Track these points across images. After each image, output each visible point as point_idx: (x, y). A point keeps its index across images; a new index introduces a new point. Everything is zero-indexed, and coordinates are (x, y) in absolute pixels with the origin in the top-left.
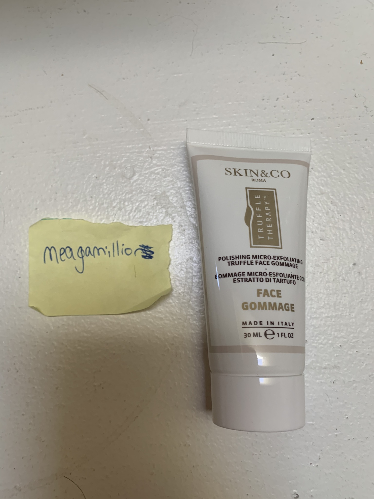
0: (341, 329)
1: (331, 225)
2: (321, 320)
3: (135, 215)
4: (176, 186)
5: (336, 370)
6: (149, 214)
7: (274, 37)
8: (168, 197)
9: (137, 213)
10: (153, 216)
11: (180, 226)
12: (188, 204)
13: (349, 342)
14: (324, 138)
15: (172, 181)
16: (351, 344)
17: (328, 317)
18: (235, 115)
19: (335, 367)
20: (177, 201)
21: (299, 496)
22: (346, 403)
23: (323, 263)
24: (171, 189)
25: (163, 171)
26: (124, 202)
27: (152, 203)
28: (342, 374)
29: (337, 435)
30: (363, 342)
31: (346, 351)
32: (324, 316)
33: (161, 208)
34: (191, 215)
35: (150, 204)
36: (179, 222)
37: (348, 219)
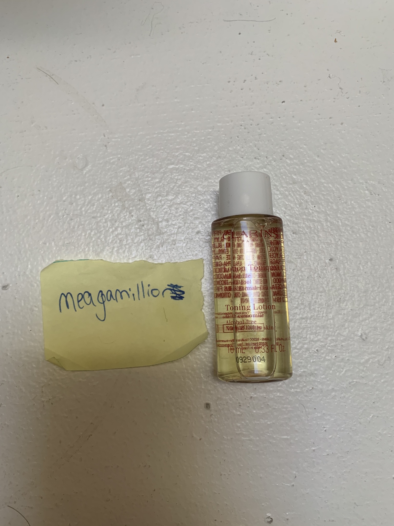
0: (318, 332)
1: (304, 217)
2: (295, 322)
3: (88, 209)
4: (133, 176)
5: (312, 378)
6: (103, 208)
7: (241, 15)
8: (125, 189)
9: (90, 207)
10: (108, 210)
11: (139, 221)
12: (148, 196)
13: (326, 346)
14: (296, 122)
15: (129, 171)
16: (329, 348)
17: (302, 318)
18: (198, 98)
20: (135, 193)
21: (273, 520)
22: (324, 414)
23: (296, 258)
24: (128, 180)
25: (119, 160)
26: (76, 195)
27: (107, 196)
28: (319, 382)
29: (314, 450)
30: (342, 346)
31: (323, 356)
33: (117, 202)
34: (150, 209)
35: (104, 197)
36: (137, 217)
37: (324, 210)
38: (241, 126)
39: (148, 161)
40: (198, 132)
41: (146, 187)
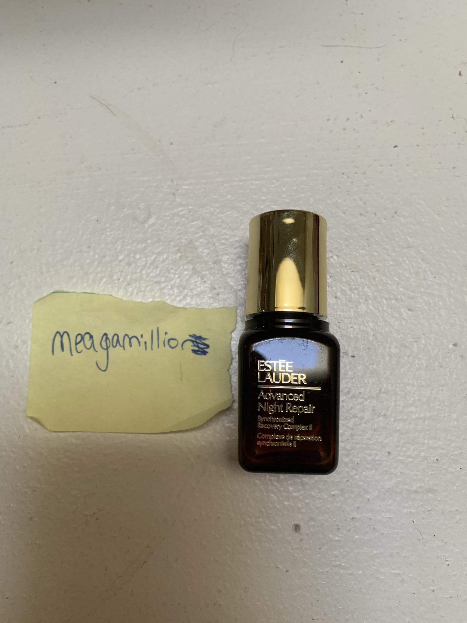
0: (438, 436)
1: (422, 290)
2: (410, 423)
3: (150, 273)
4: (208, 233)
5: (431, 495)
6: (169, 272)
7: (343, 39)
8: (197, 249)
9: (152, 270)
10: (175, 274)
11: (213, 289)
12: (224, 258)
13: (449, 454)
14: (411, 172)
15: (202, 226)
16: (452, 457)
17: (419, 419)
18: (289, 139)
19: (430, 490)
20: (208, 254)
22: (446, 543)
23: (412, 342)
24: (201, 237)
25: (190, 212)
26: (135, 254)
27: (174, 257)
28: (440, 500)
29: (433, 591)
31: (444, 467)
32: (414, 417)
33: (186, 264)
34: (227, 274)
35: (170, 258)
36: (211, 283)
37: (445, 282)
38: (343, 174)
39: (226, 214)
40: (290, 180)
41: (223, 247)
